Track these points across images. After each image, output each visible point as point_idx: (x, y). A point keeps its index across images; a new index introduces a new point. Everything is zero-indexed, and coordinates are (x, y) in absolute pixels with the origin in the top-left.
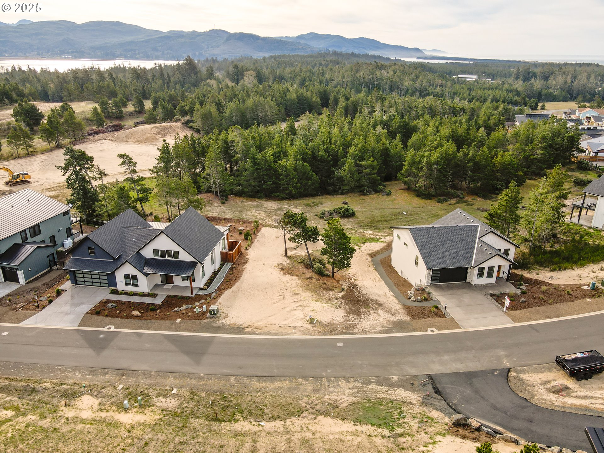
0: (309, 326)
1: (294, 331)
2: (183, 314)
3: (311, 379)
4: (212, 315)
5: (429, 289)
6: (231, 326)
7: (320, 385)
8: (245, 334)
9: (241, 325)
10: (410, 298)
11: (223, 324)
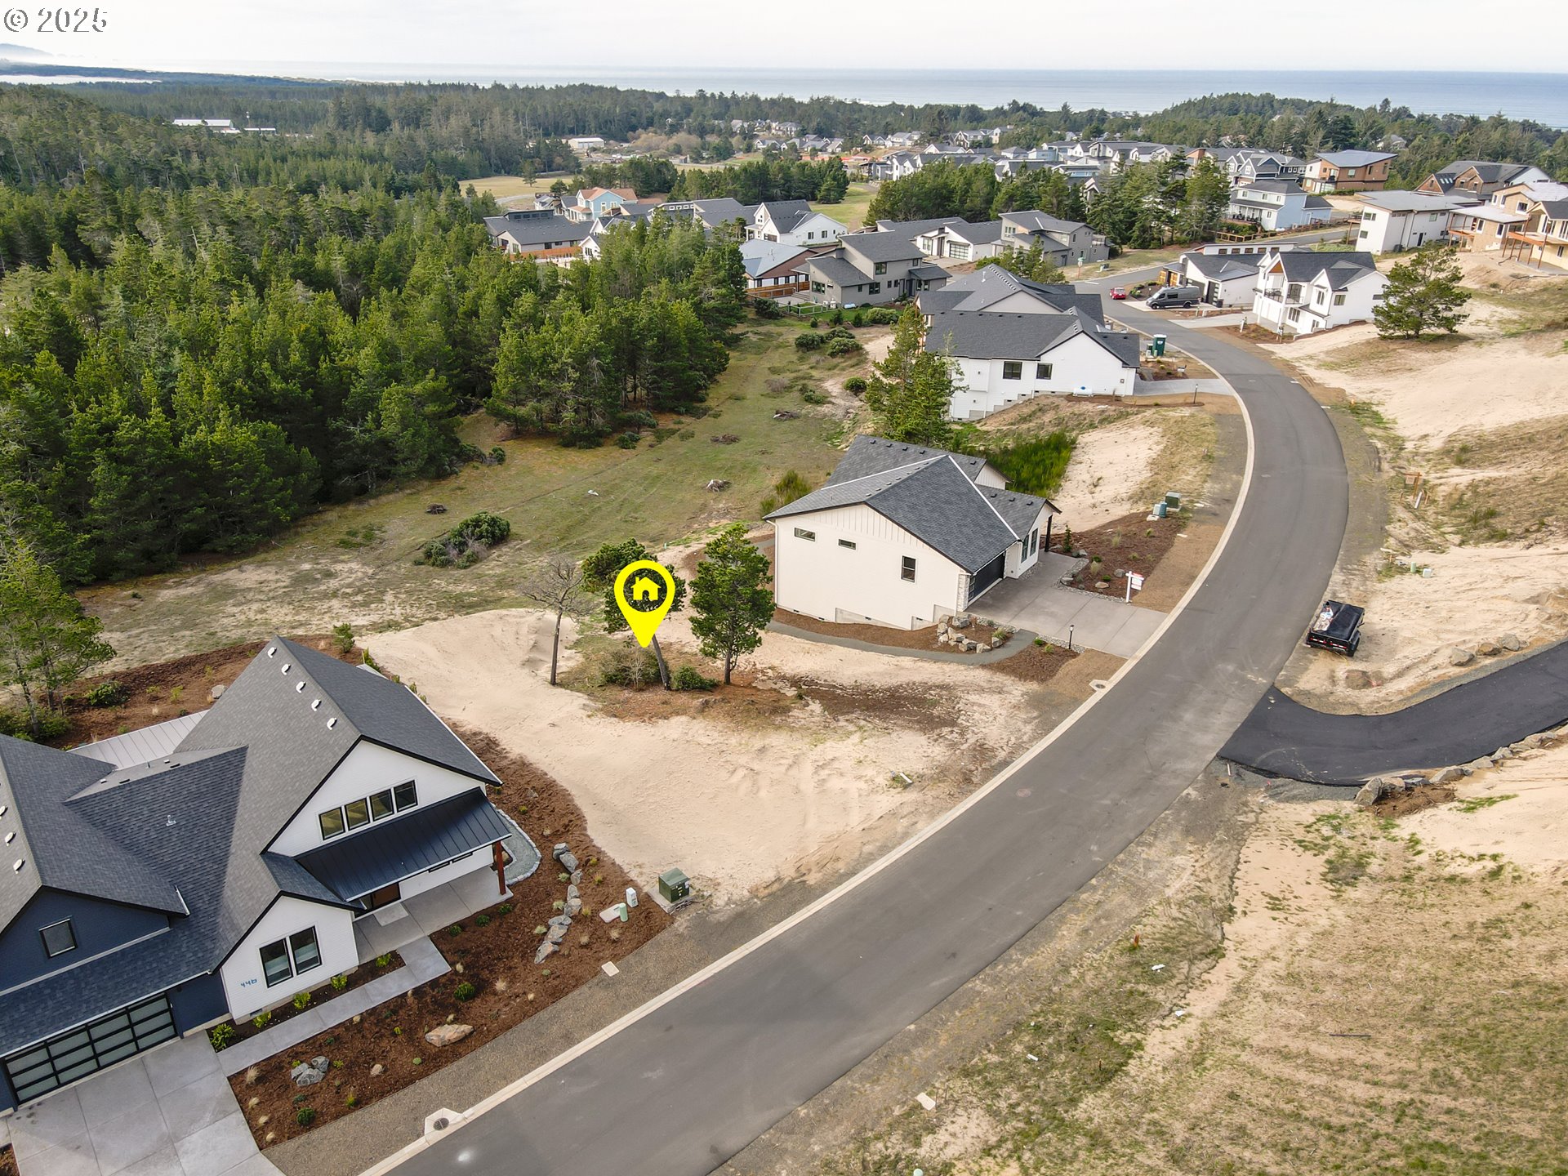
0: (911, 796)
1: (905, 822)
2: (586, 946)
3: (1094, 881)
4: (679, 898)
5: (982, 617)
6: (761, 895)
7: (1125, 879)
8: (823, 888)
9: (779, 879)
10: (971, 649)
11: (735, 903)
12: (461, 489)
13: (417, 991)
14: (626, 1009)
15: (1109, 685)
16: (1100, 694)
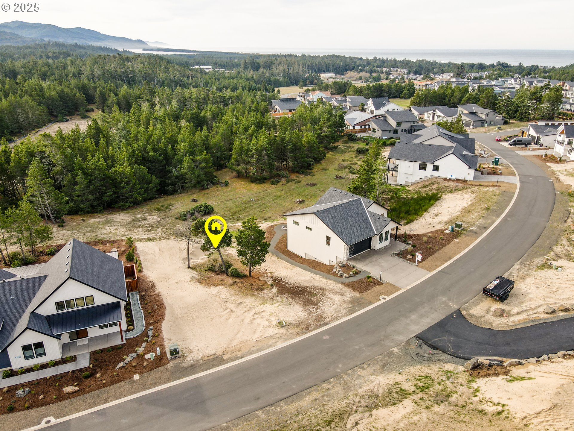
0: (283, 331)
1: (273, 341)
2: (134, 367)
3: (332, 380)
4: (174, 355)
6: (204, 359)
7: (345, 381)
8: (228, 361)
9: (214, 354)
10: (342, 276)
11: (193, 361)
12: (207, 194)
13: (73, 372)
14: (132, 393)
15: (388, 298)
16: (383, 301)
